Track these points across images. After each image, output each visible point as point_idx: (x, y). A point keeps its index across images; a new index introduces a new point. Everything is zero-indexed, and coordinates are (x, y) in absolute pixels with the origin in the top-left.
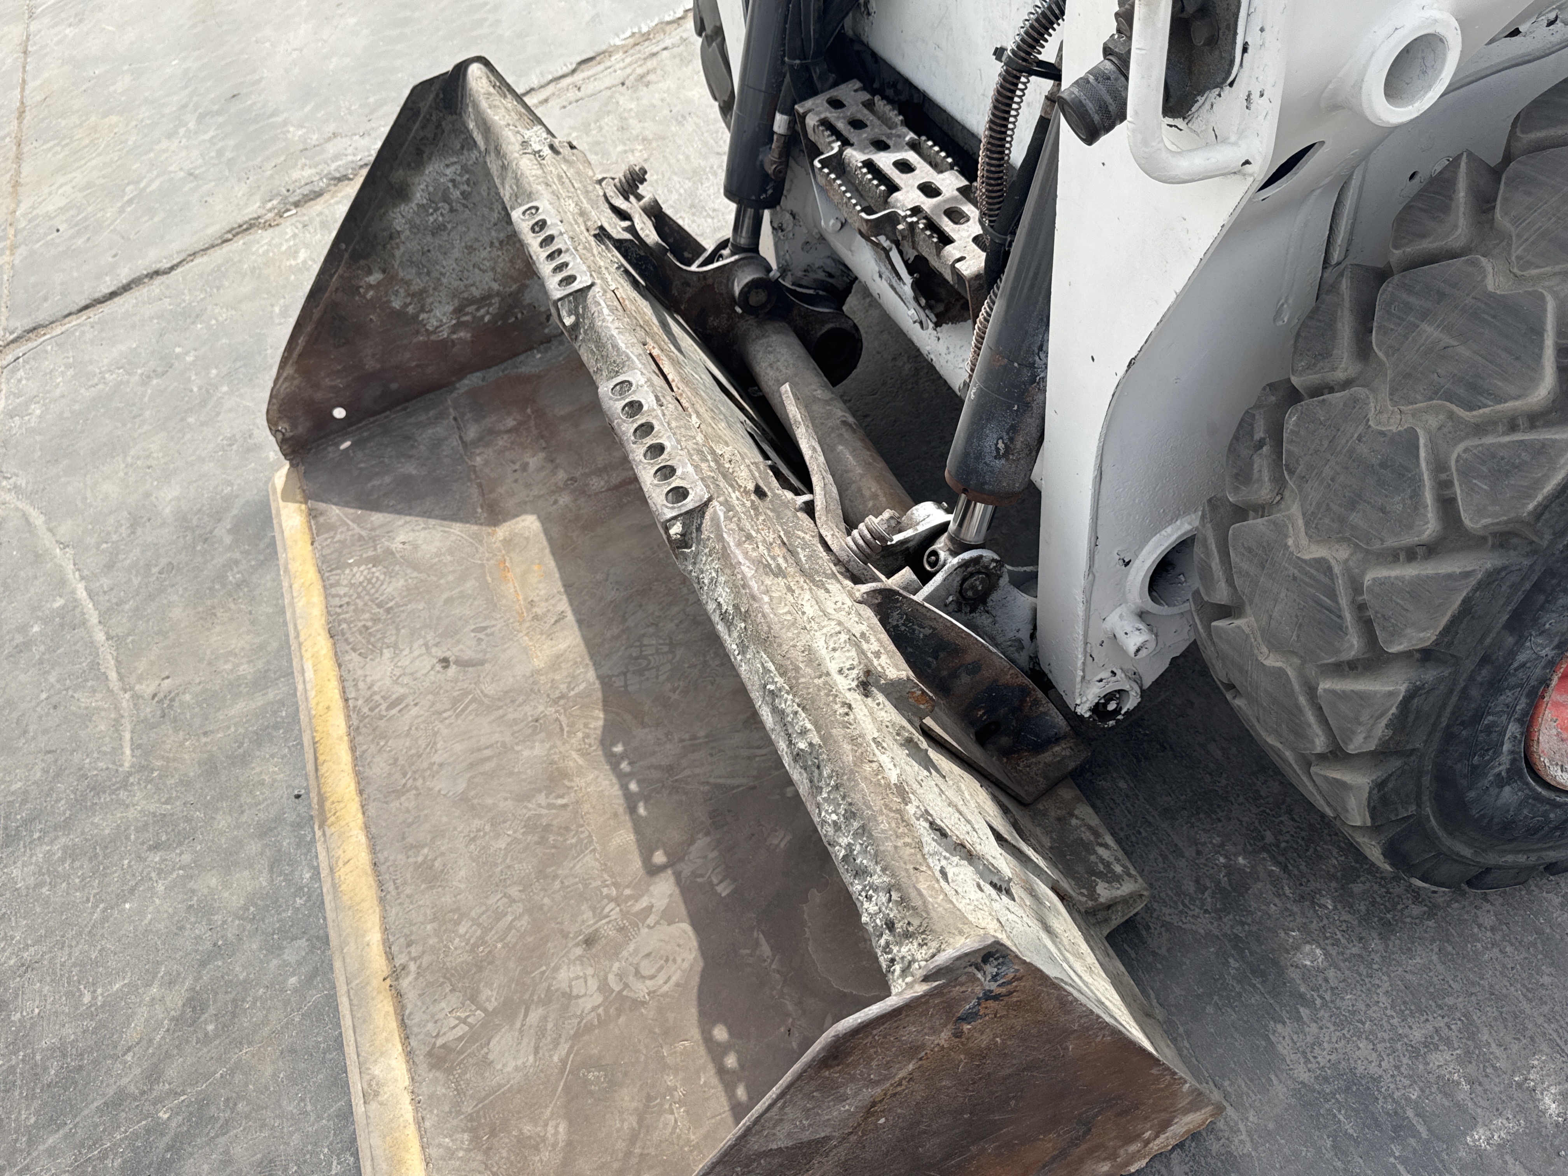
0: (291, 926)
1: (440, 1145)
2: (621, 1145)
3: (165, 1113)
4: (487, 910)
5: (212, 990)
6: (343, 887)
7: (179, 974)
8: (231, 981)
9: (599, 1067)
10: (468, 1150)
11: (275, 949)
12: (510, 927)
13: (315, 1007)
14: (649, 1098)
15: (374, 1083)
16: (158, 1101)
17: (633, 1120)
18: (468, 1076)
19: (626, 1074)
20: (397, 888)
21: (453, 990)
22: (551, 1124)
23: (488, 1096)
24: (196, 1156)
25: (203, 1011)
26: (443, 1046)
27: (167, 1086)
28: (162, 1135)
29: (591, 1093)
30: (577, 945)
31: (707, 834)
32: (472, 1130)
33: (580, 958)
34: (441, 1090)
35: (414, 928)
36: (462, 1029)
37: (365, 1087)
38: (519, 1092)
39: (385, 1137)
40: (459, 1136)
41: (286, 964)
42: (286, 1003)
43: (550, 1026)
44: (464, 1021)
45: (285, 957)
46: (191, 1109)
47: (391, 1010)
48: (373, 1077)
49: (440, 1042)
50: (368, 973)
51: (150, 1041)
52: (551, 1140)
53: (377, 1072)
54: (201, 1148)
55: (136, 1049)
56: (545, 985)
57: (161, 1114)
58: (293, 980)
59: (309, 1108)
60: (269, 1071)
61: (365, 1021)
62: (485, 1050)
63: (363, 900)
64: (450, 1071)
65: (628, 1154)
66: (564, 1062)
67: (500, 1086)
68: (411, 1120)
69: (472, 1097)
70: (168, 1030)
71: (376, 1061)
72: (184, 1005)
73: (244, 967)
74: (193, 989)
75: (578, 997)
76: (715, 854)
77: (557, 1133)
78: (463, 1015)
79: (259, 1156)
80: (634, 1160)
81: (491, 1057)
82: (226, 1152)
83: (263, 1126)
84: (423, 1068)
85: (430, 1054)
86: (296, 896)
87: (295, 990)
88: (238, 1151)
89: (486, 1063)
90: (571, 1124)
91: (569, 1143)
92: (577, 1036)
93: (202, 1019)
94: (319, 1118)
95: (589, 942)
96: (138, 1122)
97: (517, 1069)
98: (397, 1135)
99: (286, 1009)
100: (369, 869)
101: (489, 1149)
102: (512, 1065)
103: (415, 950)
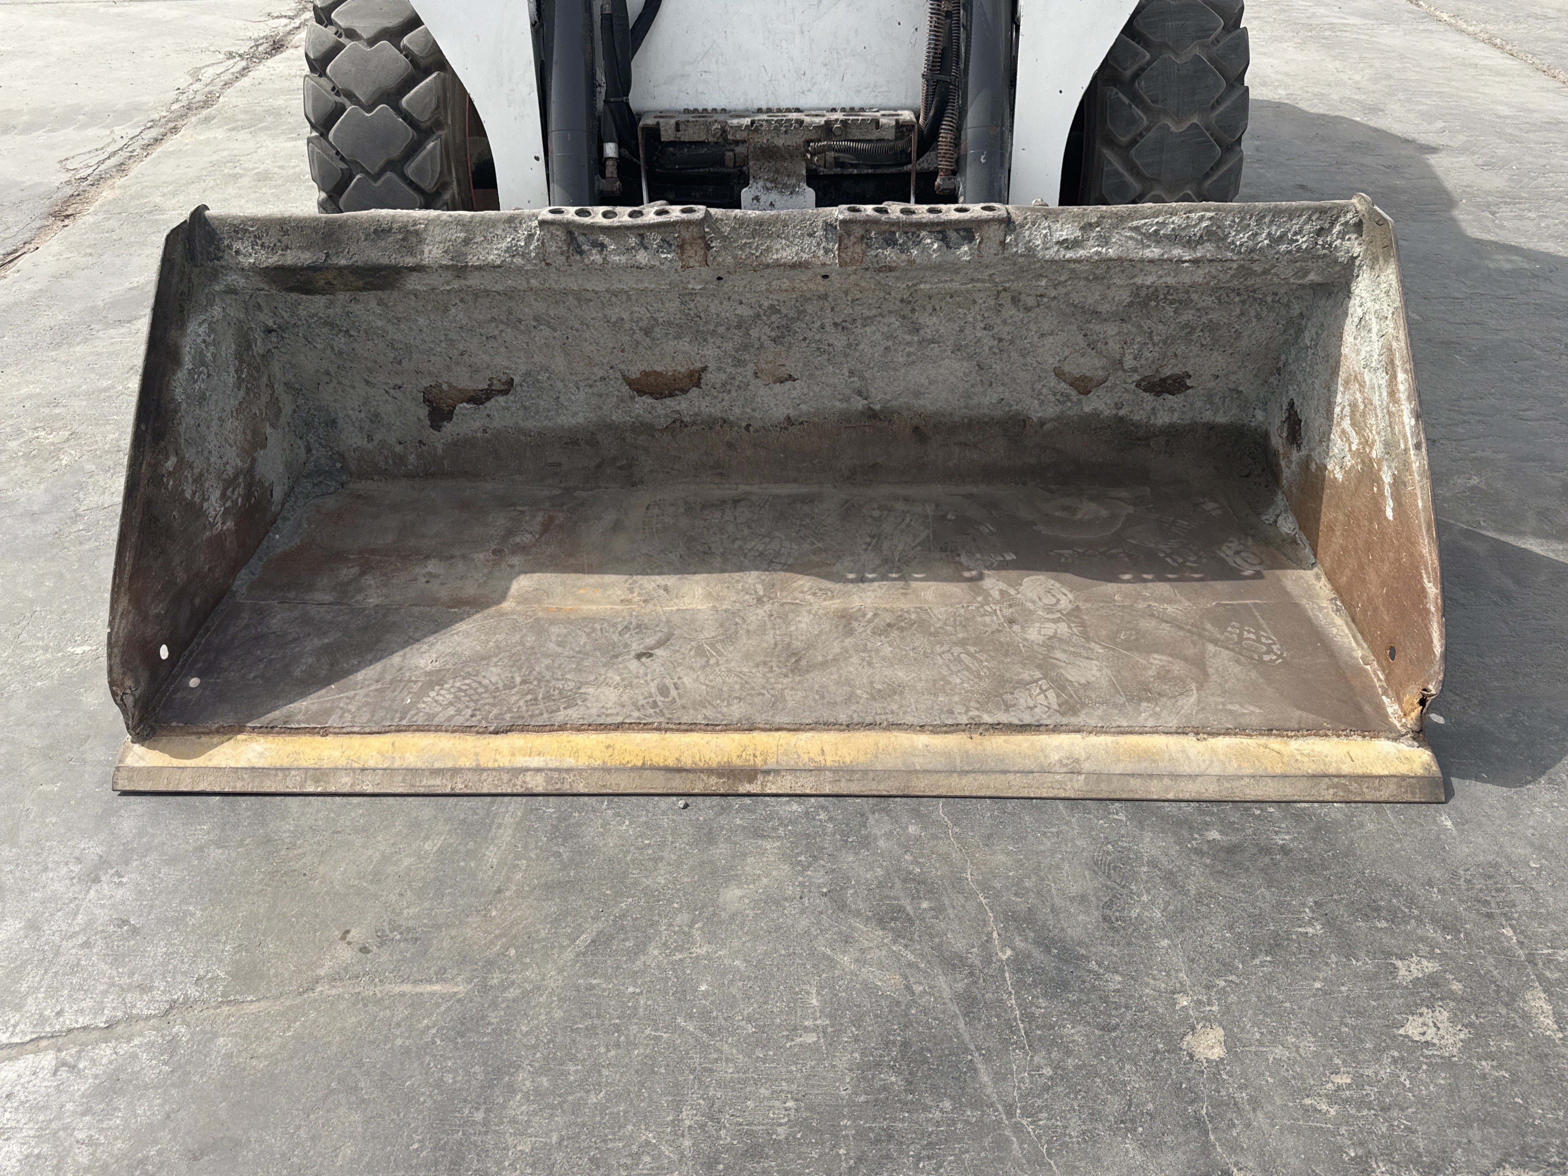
0: (847, 825)
1: (1146, 720)
2: (1181, 633)
3: (1004, 954)
4: (948, 666)
5: (881, 900)
6: (848, 760)
7: (840, 933)
8: (880, 882)
9: (1118, 632)
10: (1157, 704)
11: (866, 842)
12: (972, 656)
13: (953, 814)
14: (1153, 615)
15: (1065, 761)
16: (988, 960)
17: (1164, 625)
18: (1093, 696)
19: (1129, 622)
20: (886, 713)
21: (1012, 693)
22: (1152, 661)
23: (1115, 688)
24: (1066, 925)
25: (901, 910)
26: (1060, 705)
27: (975, 950)
28: (1029, 956)
29: (1137, 640)
30: (1010, 627)
31: (959, 555)
32: (1140, 700)
33: (1022, 627)
34: (1099, 712)
35: (936, 707)
36: (1051, 694)
37: (1065, 770)
38: (1119, 672)
39: (1119, 760)
40: (1142, 709)
41: (889, 835)
42: (935, 837)
43: (1072, 649)
44: (1043, 691)
45: (879, 833)
46: (1011, 928)
47: (1003, 738)
48: (1060, 761)
49: (1056, 707)
50: (955, 750)
51: (910, 965)
52: (1165, 663)
53: (1057, 758)
54: (1059, 921)
55: (912, 980)
56: (1035, 647)
57: (1004, 958)
58: (912, 829)
59: (1054, 830)
60: (1002, 858)
61: (1002, 760)
62: (1076, 684)
63: (876, 744)
64: (1084, 705)
65: (1189, 631)
66: (1104, 647)
67: (1110, 680)
68: (1113, 738)
69: (1112, 696)
70: (906, 946)
71: (1046, 757)
72: (883, 929)
73: (872, 869)
74: (868, 919)
75: (1056, 633)
76: (978, 556)
77: (1161, 660)
78: (1038, 691)
79: (1086, 873)
80: (1194, 629)
81: (1083, 681)
82: (1072, 899)
83: (1058, 867)
84: (1074, 720)
85: (1063, 714)
86: (814, 819)
87: (924, 828)
88: (1074, 889)
89: (1088, 685)
90: (1157, 652)
91: (1170, 655)
92: (1088, 639)
93: (911, 913)
94: (1068, 823)
95: (1011, 622)
96: (1005, 980)
97: (1100, 670)
98: (1121, 751)
99: (941, 838)
100: (847, 734)
101: (1159, 694)
102: (1095, 672)
103: (959, 709)
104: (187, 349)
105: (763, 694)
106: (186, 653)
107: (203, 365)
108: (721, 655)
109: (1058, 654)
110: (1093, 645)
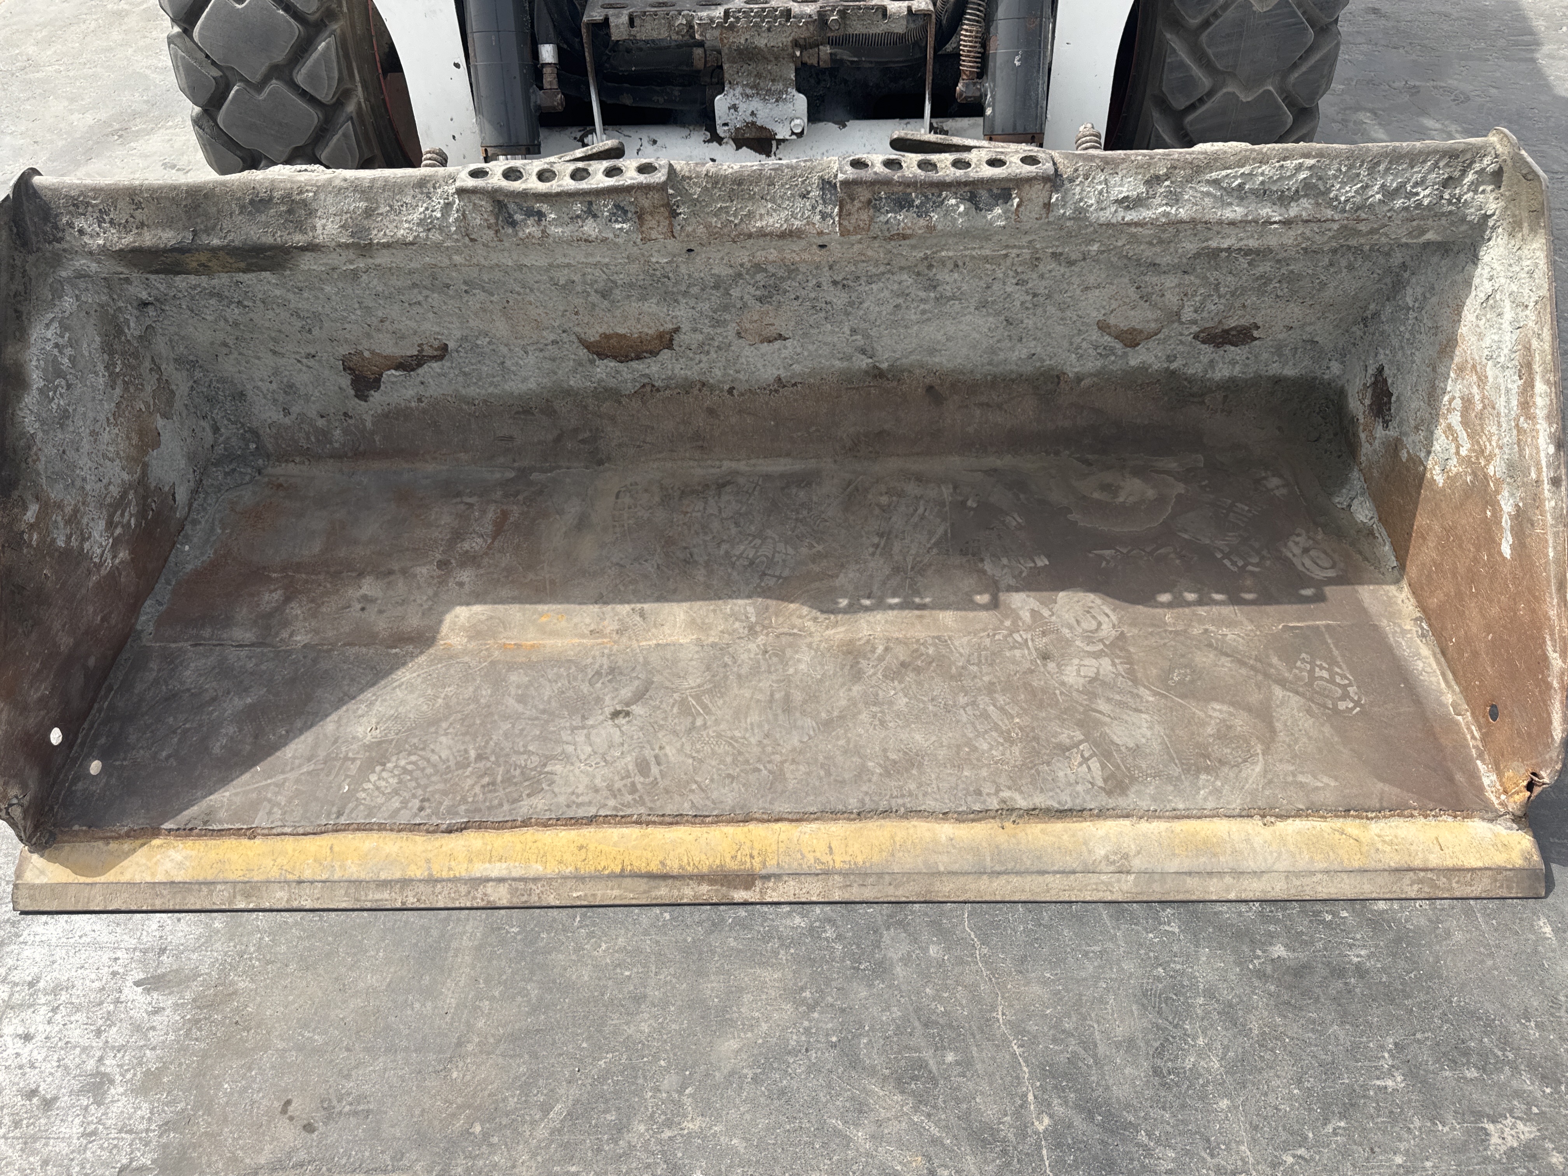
0: (858, 946)
1: (1205, 799)
2: (1243, 671)
3: (1041, 1122)
4: (973, 724)
5: (900, 1053)
6: (860, 860)
7: (853, 1098)
8: (898, 1027)
9: (1171, 670)
10: (1217, 777)
11: (882, 969)
12: (1002, 709)
13: (980, 929)
14: (1210, 645)
15: (1112, 858)
16: (1022, 1132)
17: (1224, 659)
18: (1144, 766)
19: (1183, 656)
20: (903, 796)
21: (1048, 764)
22: (1211, 713)
23: (1169, 753)
24: (1111, 1082)
25: (922, 1065)
26: (1105, 781)
27: (1008, 1119)
28: (1070, 1126)
29: (1192, 681)
30: (1045, 665)
31: (982, 560)
32: (1198, 771)
33: (1059, 666)
34: (1151, 790)
35: (961, 786)
36: (1094, 764)
37: (1112, 868)
38: (1173, 730)
39: (1174, 854)
40: (1201, 783)
41: (906, 960)
42: (960, 961)
43: (1118, 697)
44: (1085, 760)
45: (895, 957)
46: (1049, 1088)
47: (1040, 826)
48: (1107, 857)
49: (1100, 783)
50: (984, 844)
51: (934, 1141)
52: (1225, 716)
53: (1103, 853)
54: (1103, 1078)
55: (936, 1162)
56: (1074, 694)
57: (1041, 1128)
58: (933, 951)
59: (1097, 948)
60: (1036, 989)
61: (1039, 858)
62: (1123, 749)
63: (892, 837)
64: (1133, 780)
65: (1252, 668)
66: (1155, 694)
67: (1163, 743)
68: (1168, 825)
69: (1166, 766)
70: (929, 1115)
71: (1090, 852)
72: (902, 1092)
73: (888, 1008)
74: (885, 1079)
75: (1098, 673)
76: (1005, 561)
77: (1220, 711)
78: (1079, 759)
79: (1134, 1007)
80: (1259, 665)
81: (1131, 745)
82: (1118, 1045)
83: (1102, 1001)
84: (1122, 802)
85: (1109, 793)
86: (820, 937)
87: (948, 949)
88: (1120, 1031)
89: (1136, 750)
90: (1215, 699)
91: (1232, 704)
92: (1135, 681)
93: (934, 1069)
94: (1113, 939)
95: (1045, 657)
96: (1042, 1160)
97: (1150, 728)
98: (1177, 841)
99: (968, 963)
100: (858, 825)
101: (1220, 761)
102: (1144, 730)
103: (988, 788)
104: (34, 363)
105: (759, 770)
106: (86, 725)
107: (59, 377)
108: (709, 712)
109: (1102, 705)
110: (1142, 691)
